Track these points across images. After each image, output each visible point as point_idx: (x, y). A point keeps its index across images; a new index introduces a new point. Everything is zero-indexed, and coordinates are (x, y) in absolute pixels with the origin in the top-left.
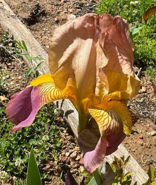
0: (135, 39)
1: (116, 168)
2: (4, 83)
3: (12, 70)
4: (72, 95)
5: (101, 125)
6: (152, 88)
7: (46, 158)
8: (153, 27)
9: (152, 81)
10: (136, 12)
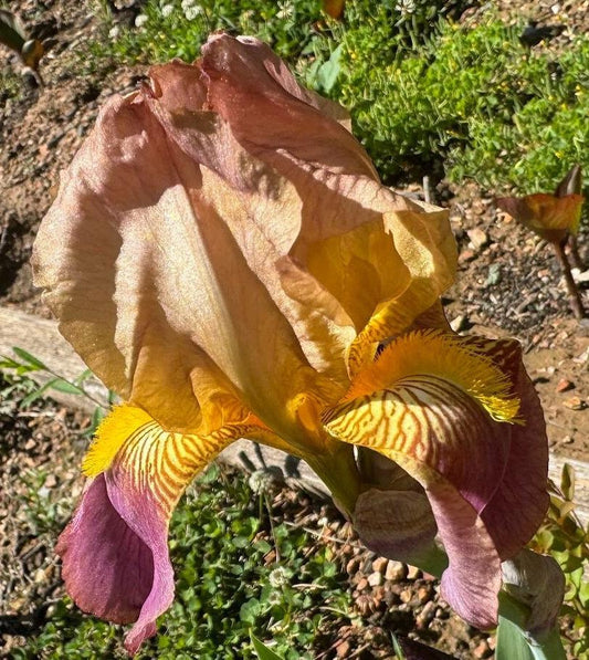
0: (345, 102)
1: (548, 529)
2: (55, 508)
3: (51, 454)
4: (241, 419)
5: (400, 450)
6: (499, 216)
7: (322, 629)
8: (377, 19)
9: (487, 195)
10: (290, 10)
